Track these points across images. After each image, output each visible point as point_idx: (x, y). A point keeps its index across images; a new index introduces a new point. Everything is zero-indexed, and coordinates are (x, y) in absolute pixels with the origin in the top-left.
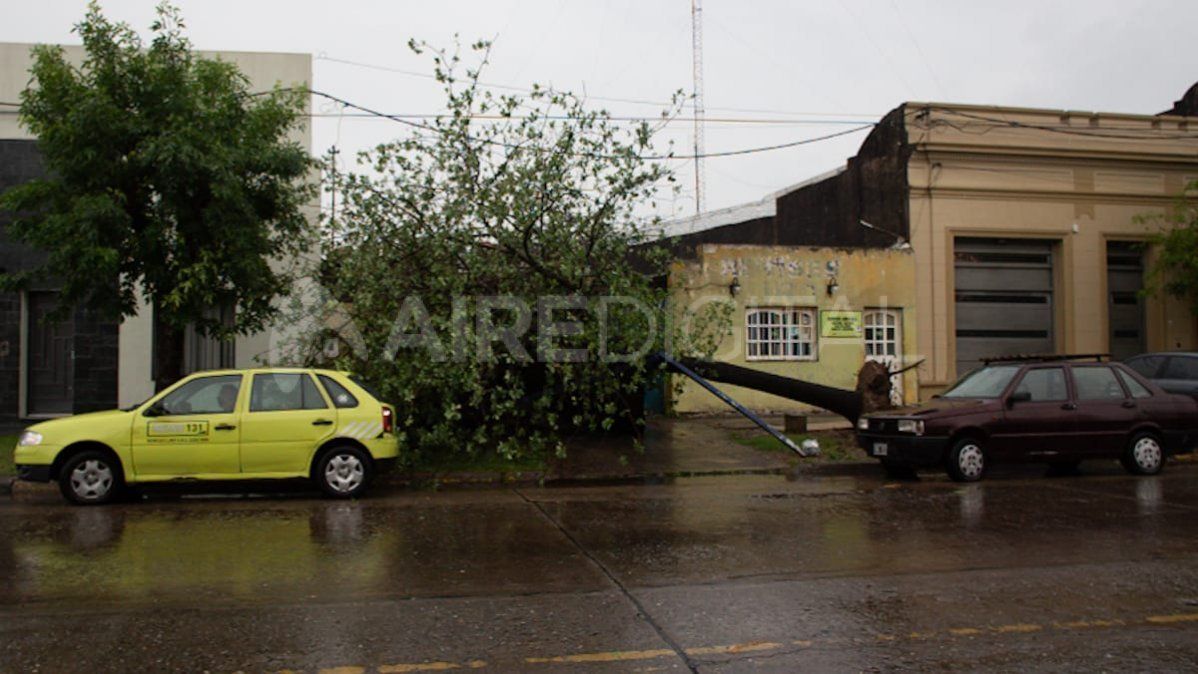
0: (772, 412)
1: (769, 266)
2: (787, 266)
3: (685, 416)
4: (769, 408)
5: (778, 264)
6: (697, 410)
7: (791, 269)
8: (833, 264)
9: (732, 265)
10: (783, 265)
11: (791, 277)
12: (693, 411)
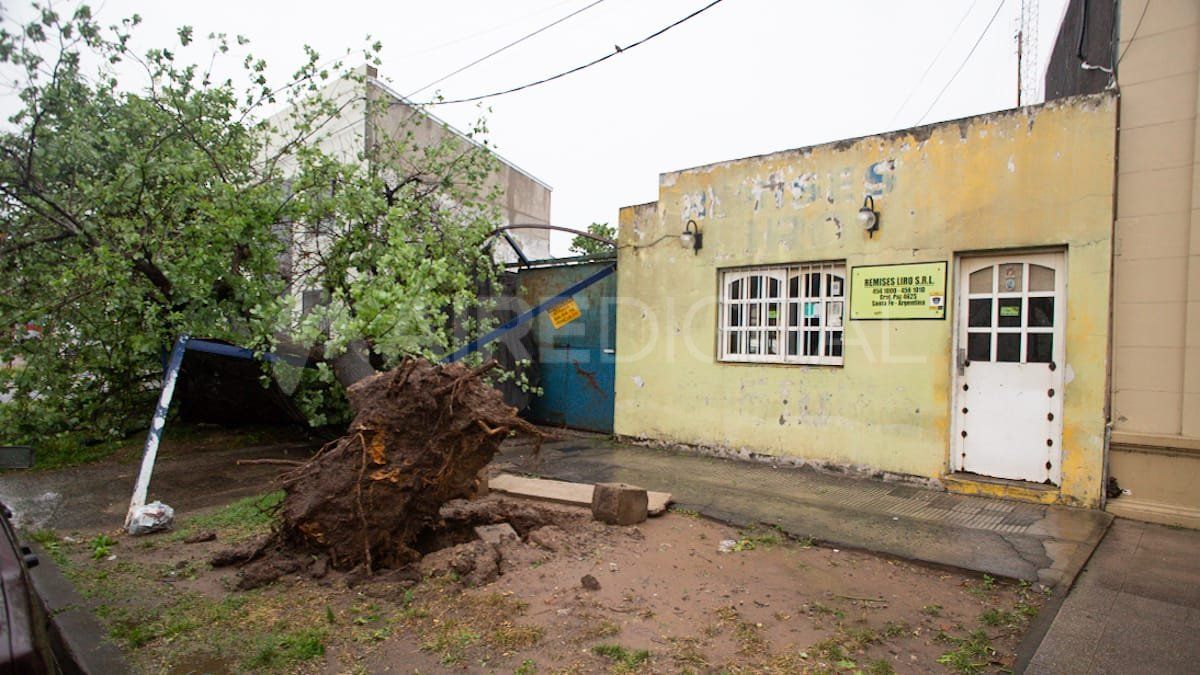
0: (752, 455)
1: (757, 191)
2: (787, 187)
3: (630, 441)
4: (747, 447)
5: (772, 187)
6: (643, 436)
7: (796, 192)
8: (882, 168)
9: (698, 200)
10: (781, 185)
11: (796, 207)
12: (638, 436)
